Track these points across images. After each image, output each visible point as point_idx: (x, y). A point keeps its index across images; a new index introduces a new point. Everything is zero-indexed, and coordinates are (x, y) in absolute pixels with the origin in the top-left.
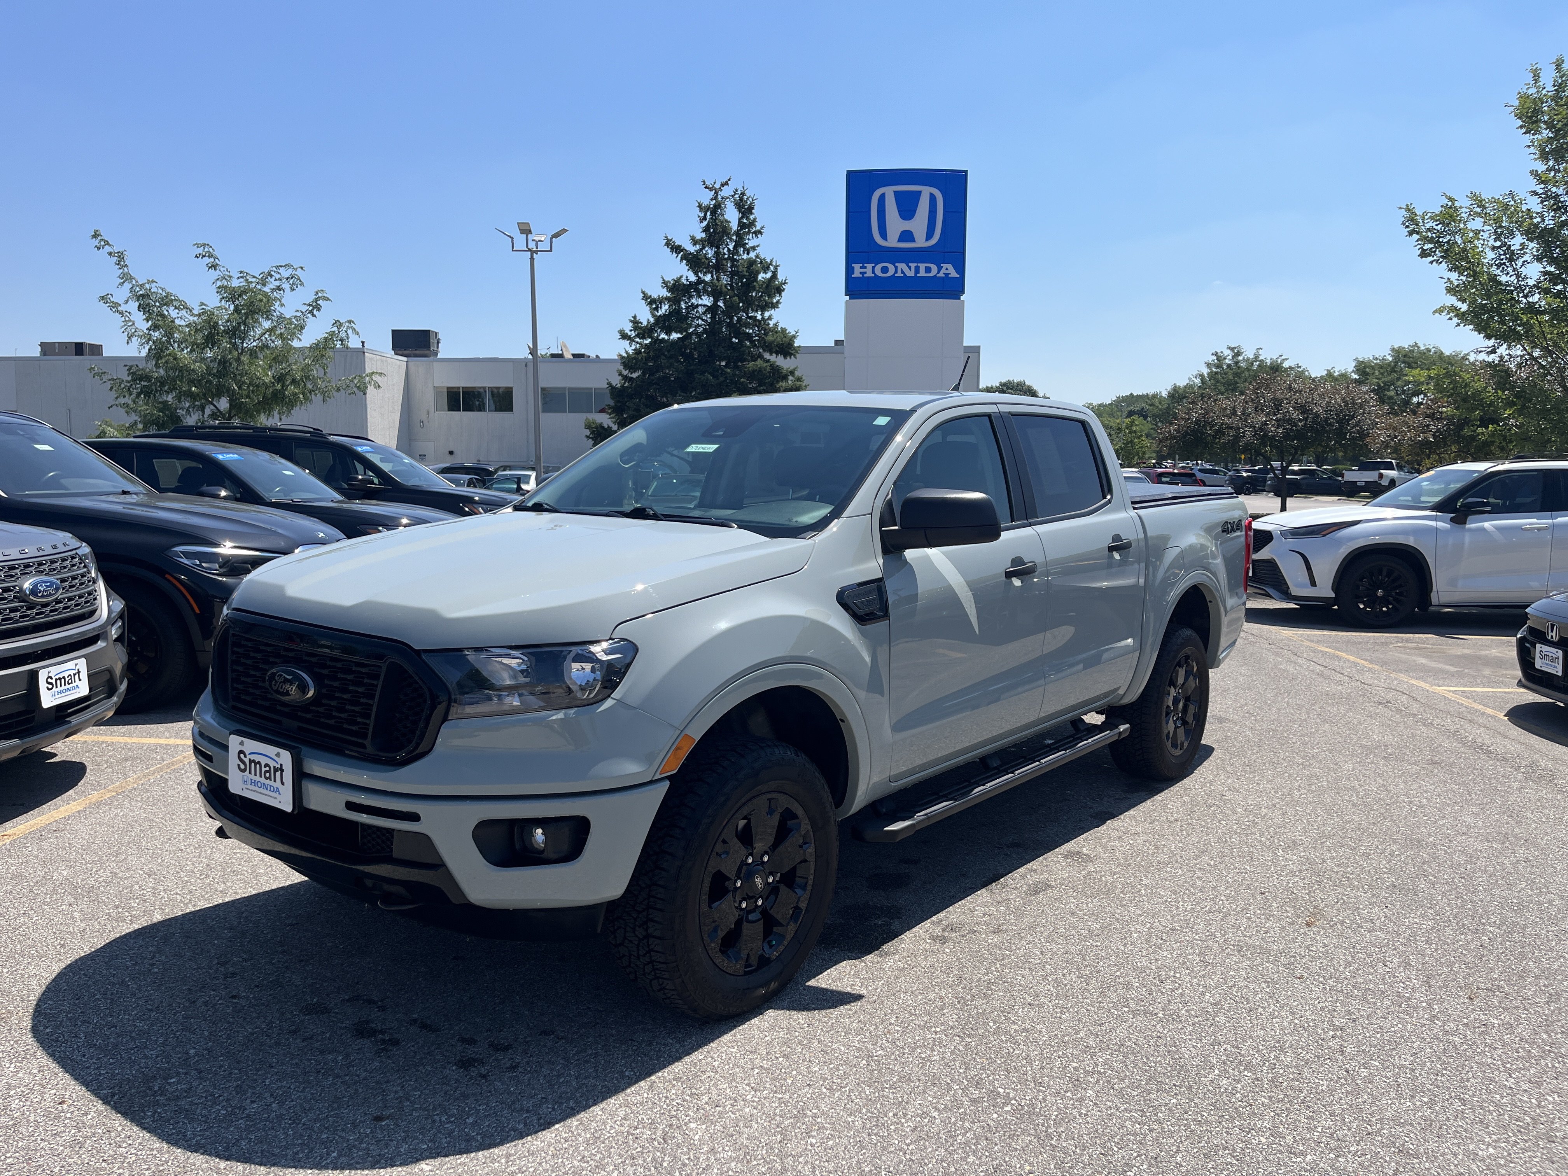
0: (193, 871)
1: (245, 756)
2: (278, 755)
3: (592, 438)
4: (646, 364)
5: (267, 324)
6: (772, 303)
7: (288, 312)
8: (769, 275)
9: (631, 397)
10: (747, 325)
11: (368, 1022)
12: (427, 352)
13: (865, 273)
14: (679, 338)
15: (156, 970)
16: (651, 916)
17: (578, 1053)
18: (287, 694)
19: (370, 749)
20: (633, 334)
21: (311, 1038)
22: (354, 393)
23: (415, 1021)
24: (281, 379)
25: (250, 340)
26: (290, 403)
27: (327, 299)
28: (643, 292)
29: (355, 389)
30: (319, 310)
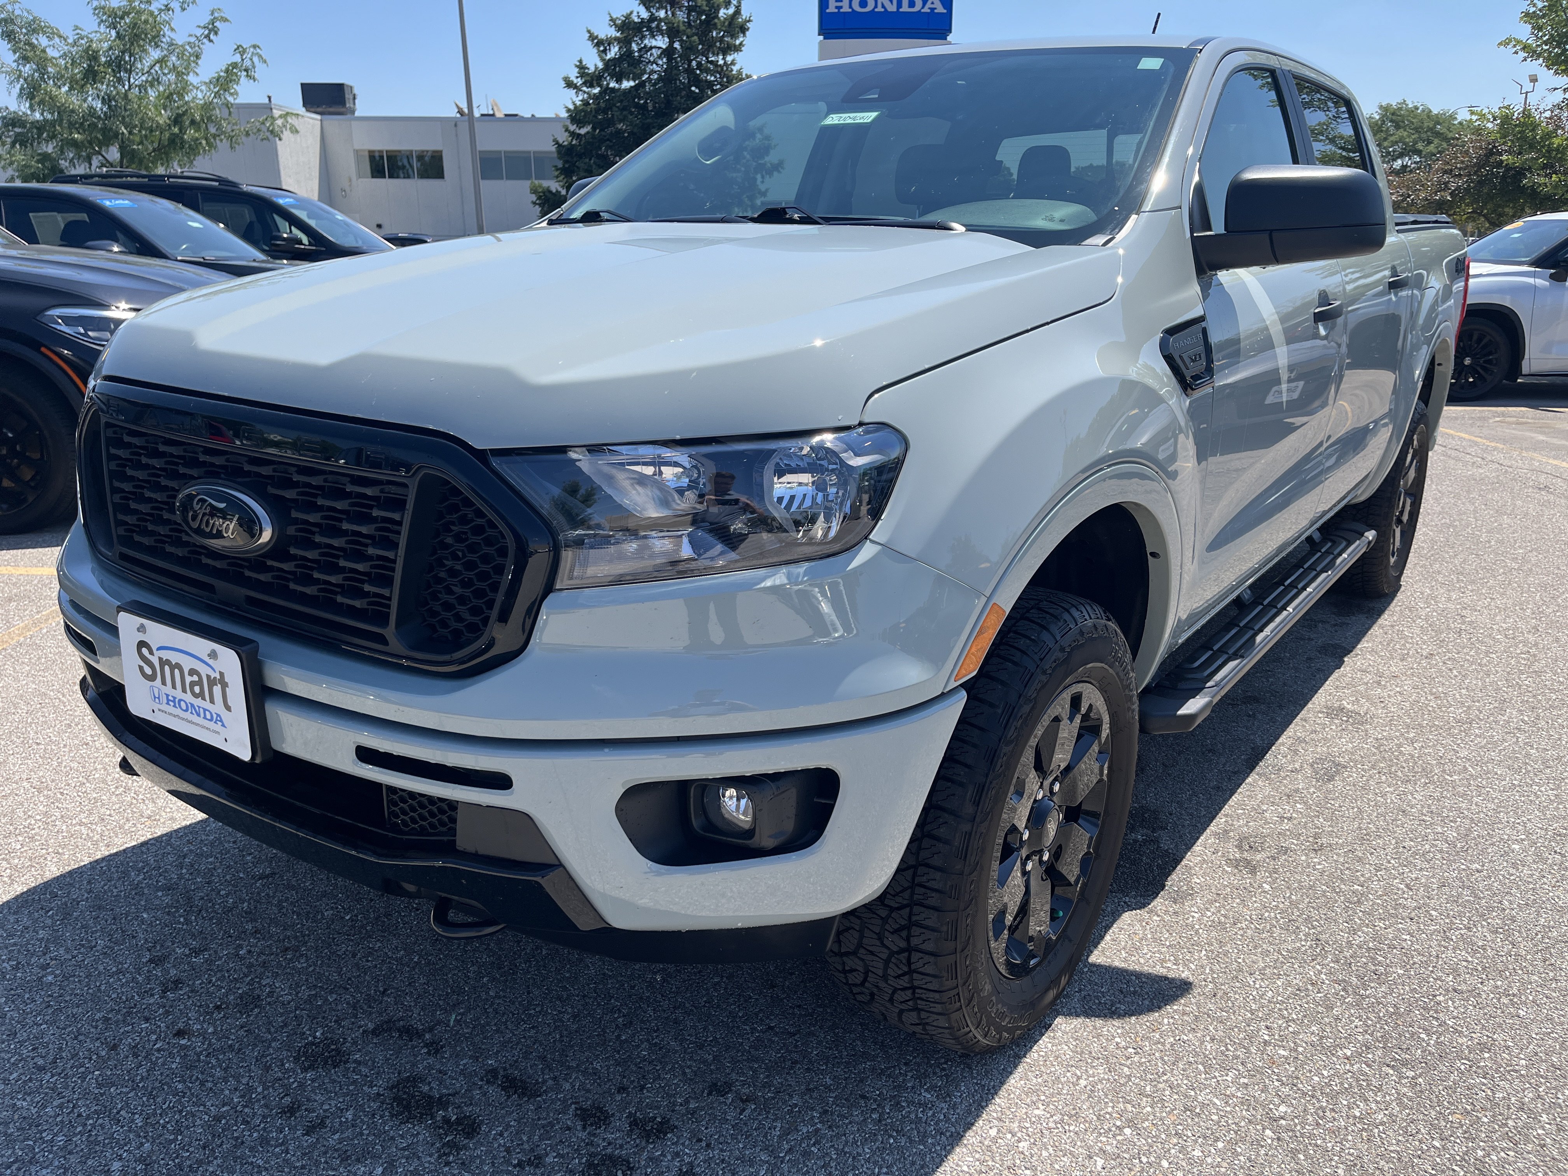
0: (104, 781)
1: (151, 653)
2: (213, 655)
3: (539, 205)
4: (595, 116)
5: (155, 54)
6: (735, 46)
7: (180, 39)
8: (731, 11)
9: (580, 156)
10: (708, 71)
11: (414, 1080)
12: (342, 110)
13: (841, 7)
14: (631, 87)
15: (50, 978)
16: (914, 918)
17: (785, 1133)
18: (219, 535)
19: (395, 644)
20: (579, 82)
21: (322, 1124)
22: (267, 139)
23: (494, 1072)
24: (177, 120)
25: (137, 74)
26: (193, 149)
27: (225, 20)
28: (589, 31)
29: (268, 134)
30: (216, 33)
